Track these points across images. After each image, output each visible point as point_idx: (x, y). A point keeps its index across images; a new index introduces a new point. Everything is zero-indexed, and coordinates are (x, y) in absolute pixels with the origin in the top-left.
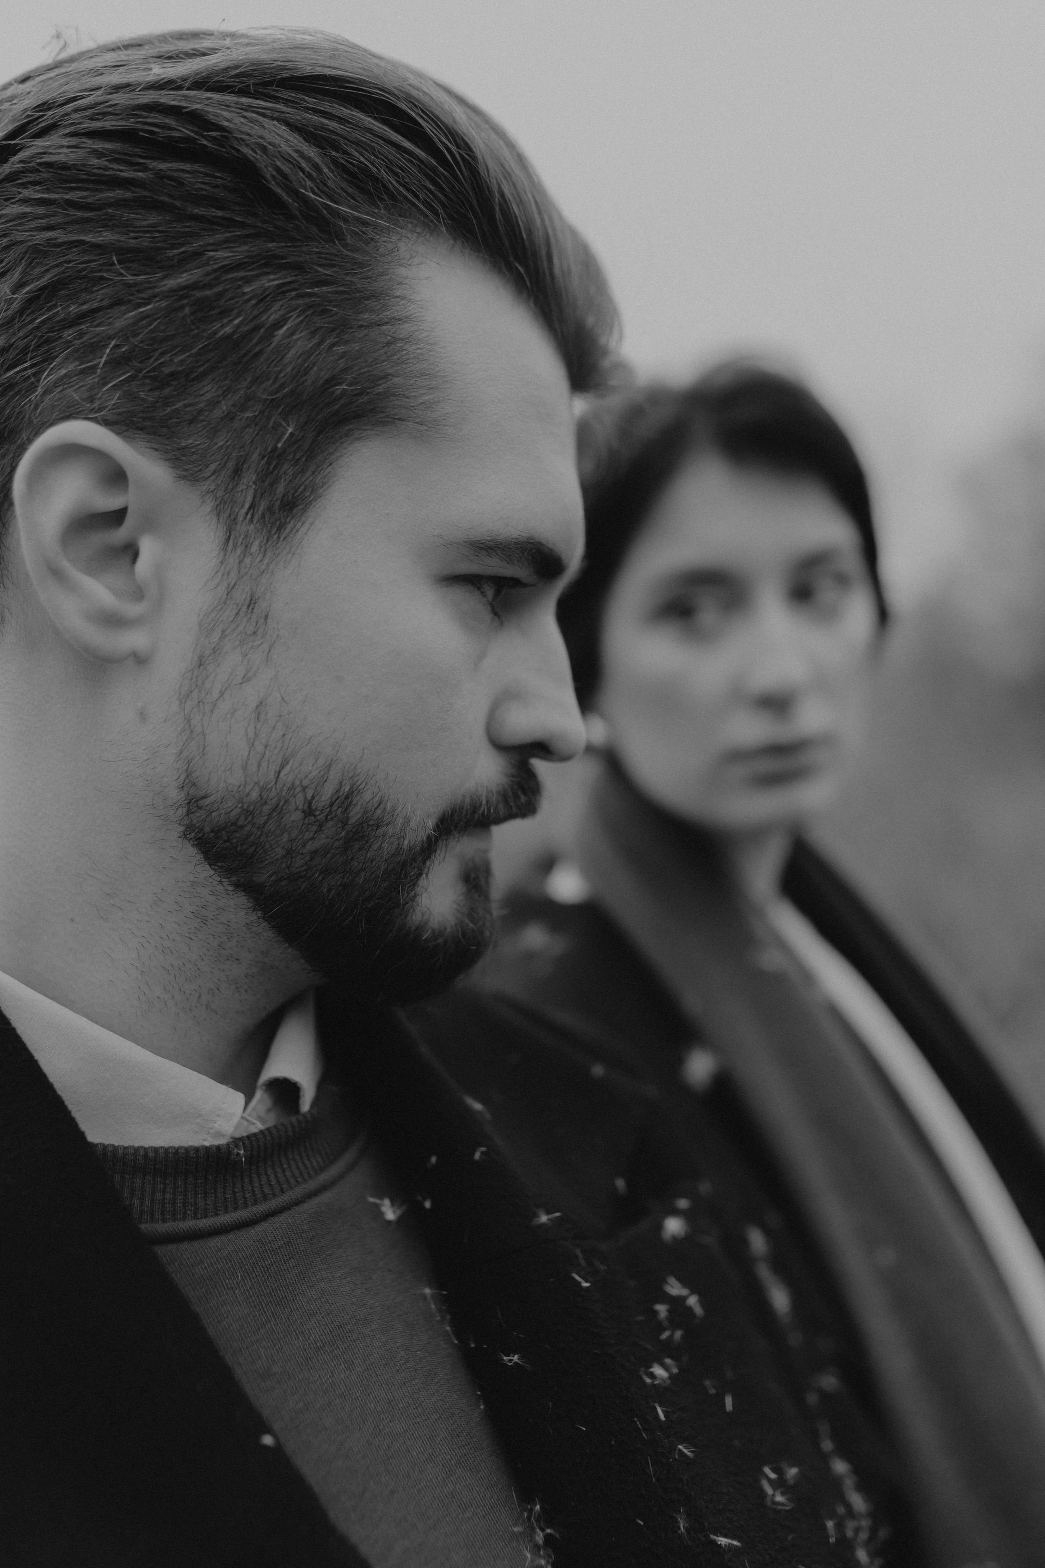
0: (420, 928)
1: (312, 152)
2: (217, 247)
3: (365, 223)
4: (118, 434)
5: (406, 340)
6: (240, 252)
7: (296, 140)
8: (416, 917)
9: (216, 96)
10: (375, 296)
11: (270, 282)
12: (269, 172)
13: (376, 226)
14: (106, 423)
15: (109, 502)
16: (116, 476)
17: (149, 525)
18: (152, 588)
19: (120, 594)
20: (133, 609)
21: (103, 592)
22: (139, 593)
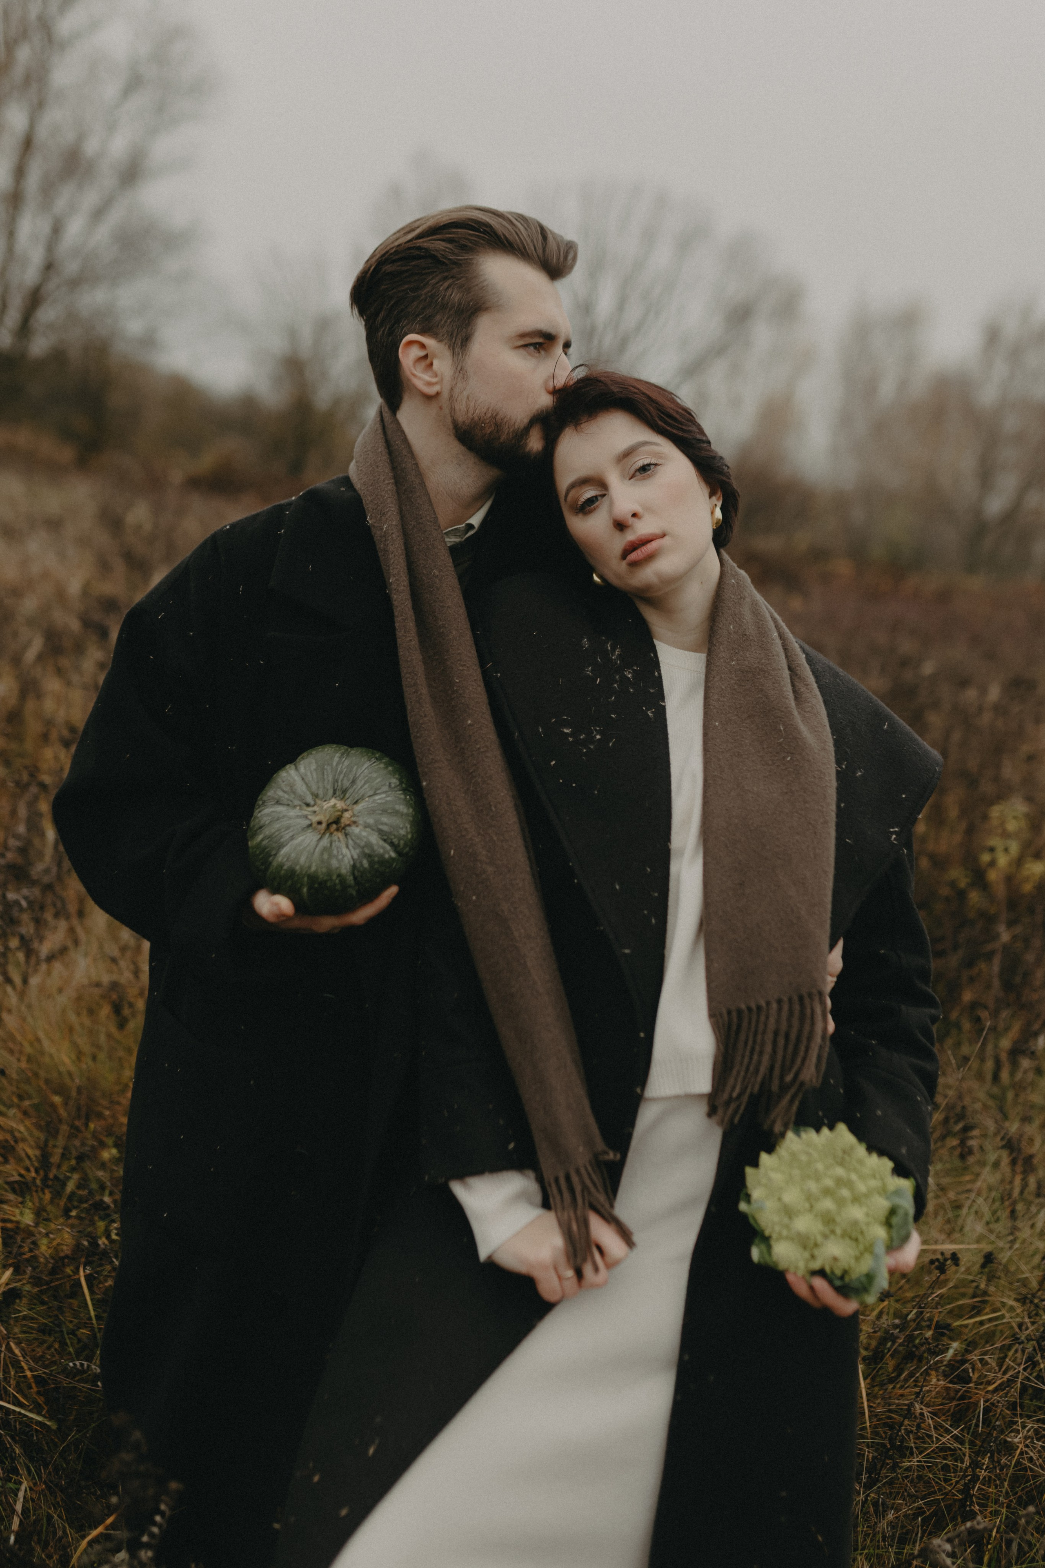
0: (529, 452)
1: (448, 245)
2: (431, 280)
3: (467, 259)
4: (421, 335)
5: (487, 285)
6: (437, 279)
7: (443, 243)
8: (528, 449)
9: (421, 240)
10: (475, 277)
11: (446, 284)
12: (439, 255)
13: (470, 259)
14: (417, 333)
15: (422, 353)
16: (423, 346)
17: (435, 356)
18: (439, 373)
19: (432, 377)
20: (434, 380)
21: (427, 377)
22: (436, 376)
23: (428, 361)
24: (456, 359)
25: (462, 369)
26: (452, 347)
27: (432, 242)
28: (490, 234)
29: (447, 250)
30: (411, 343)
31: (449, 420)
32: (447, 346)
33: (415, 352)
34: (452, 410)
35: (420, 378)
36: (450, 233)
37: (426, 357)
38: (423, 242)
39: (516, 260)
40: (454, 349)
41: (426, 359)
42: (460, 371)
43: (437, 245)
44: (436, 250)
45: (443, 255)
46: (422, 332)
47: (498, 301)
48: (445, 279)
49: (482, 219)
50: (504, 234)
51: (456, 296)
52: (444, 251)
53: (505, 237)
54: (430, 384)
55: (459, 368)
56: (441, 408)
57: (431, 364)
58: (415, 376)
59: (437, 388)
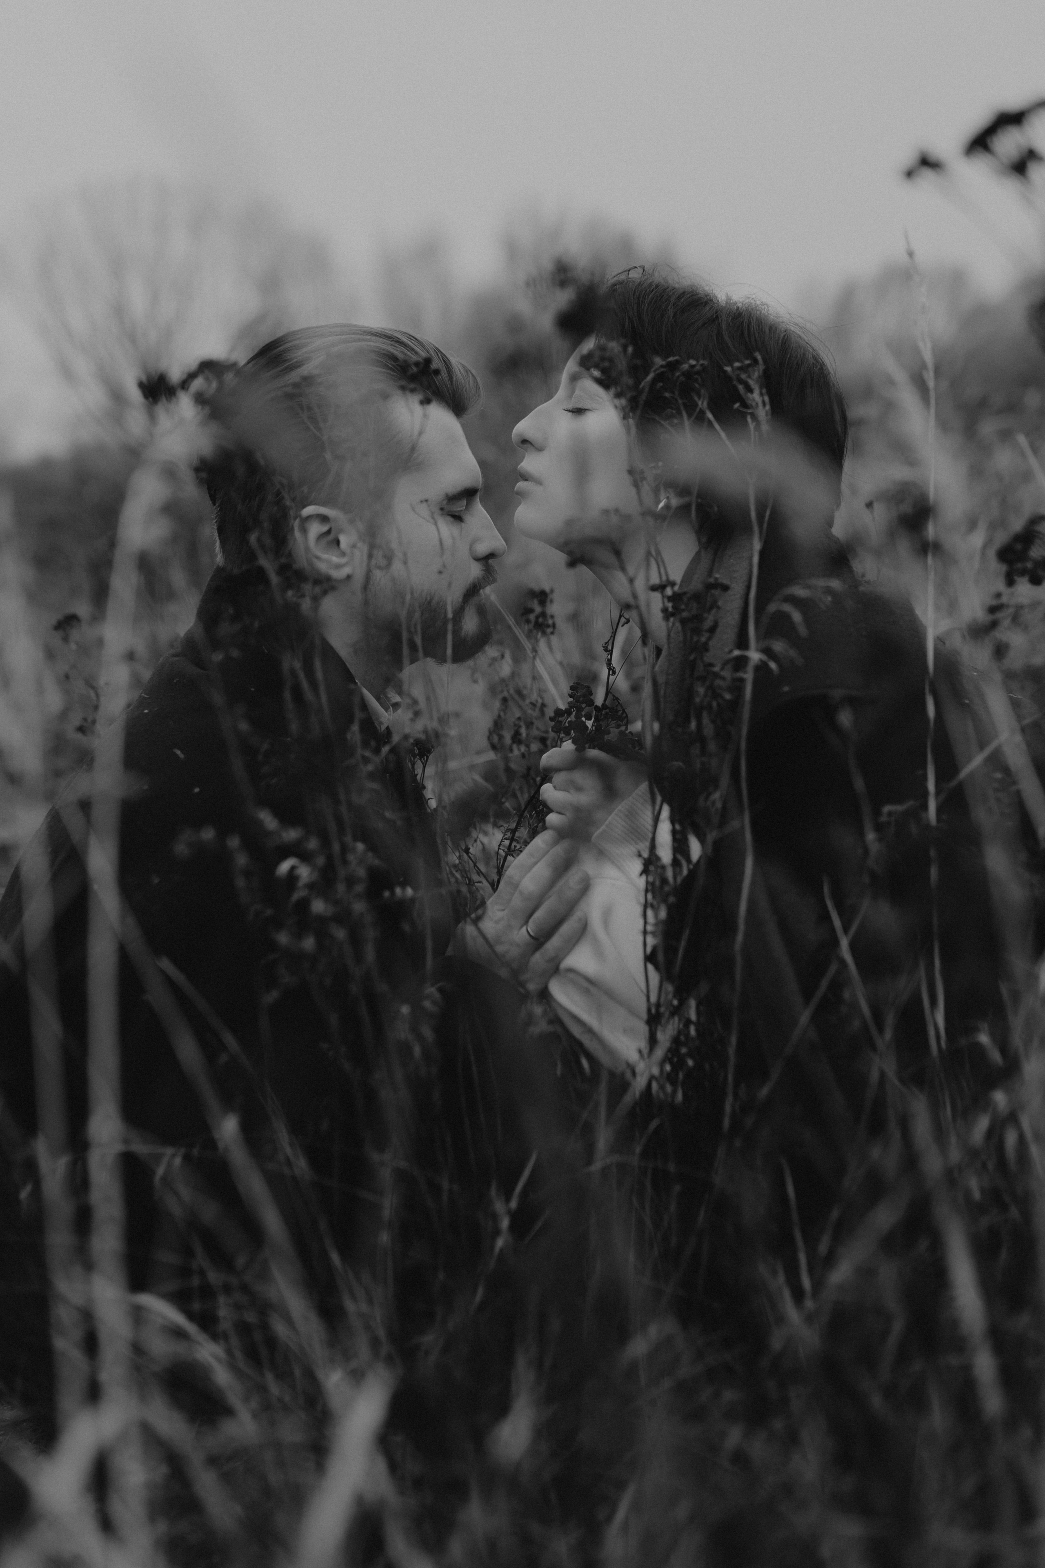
15: (325, 528)
16: (324, 519)
17: (341, 531)
18: (348, 552)
19: (338, 557)
20: (343, 560)
21: (333, 558)
22: (345, 556)
23: (331, 537)
30: (309, 518)
33: (315, 529)
35: (325, 561)
37: (329, 532)
41: (331, 540)
54: (338, 567)
56: (354, 592)
57: (338, 542)
58: (318, 558)
59: (346, 571)
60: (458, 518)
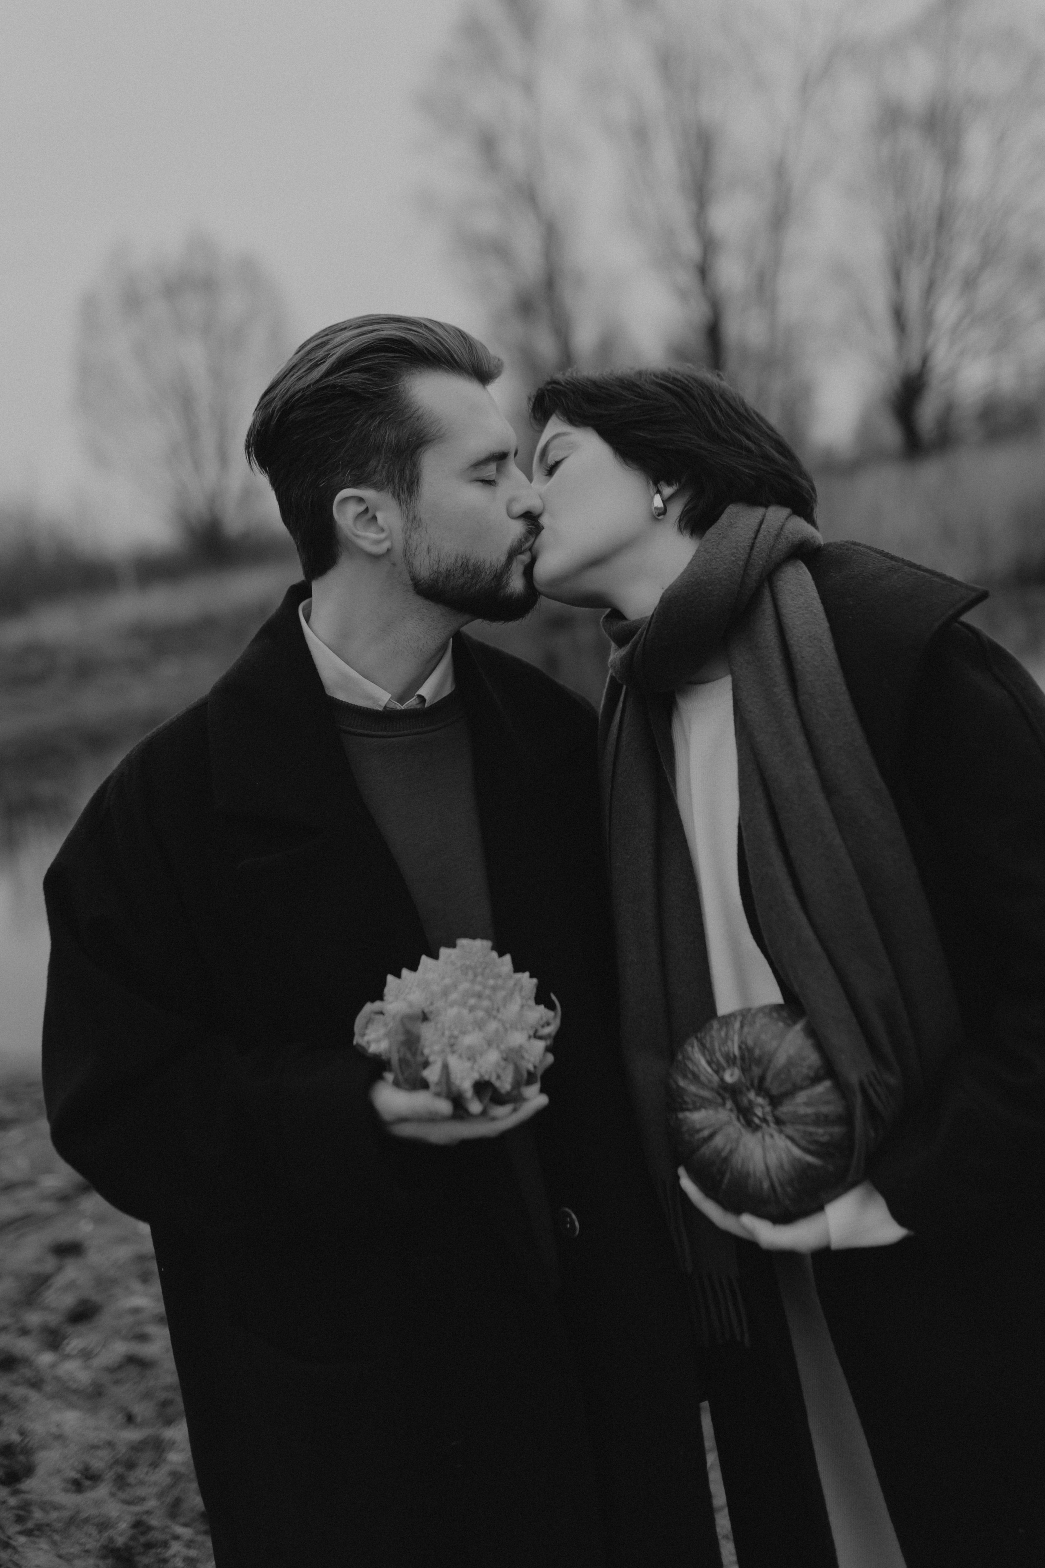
0: (512, 594)
5: (422, 415)
8: (509, 591)
10: (406, 407)
15: (362, 508)
16: (361, 500)
17: (377, 508)
18: (386, 527)
19: (377, 533)
20: (382, 536)
21: (372, 534)
22: (383, 530)
23: (369, 515)
24: (404, 507)
25: (415, 518)
26: (396, 495)
27: (346, 376)
28: (411, 352)
29: (367, 382)
30: (346, 500)
31: (407, 578)
32: (390, 495)
33: (353, 509)
34: (409, 564)
35: (365, 538)
36: (363, 361)
37: (367, 510)
38: (335, 379)
39: (446, 374)
40: (399, 496)
41: (368, 516)
42: (413, 521)
43: (352, 378)
44: (354, 385)
45: (363, 389)
46: (355, 484)
47: (438, 431)
48: (373, 416)
49: (396, 336)
50: (426, 348)
51: (390, 435)
52: (363, 383)
53: (429, 351)
54: (378, 542)
55: (411, 517)
56: (394, 564)
57: (374, 518)
58: (357, 536)
59: (386, 545)
60: (489, 483)
